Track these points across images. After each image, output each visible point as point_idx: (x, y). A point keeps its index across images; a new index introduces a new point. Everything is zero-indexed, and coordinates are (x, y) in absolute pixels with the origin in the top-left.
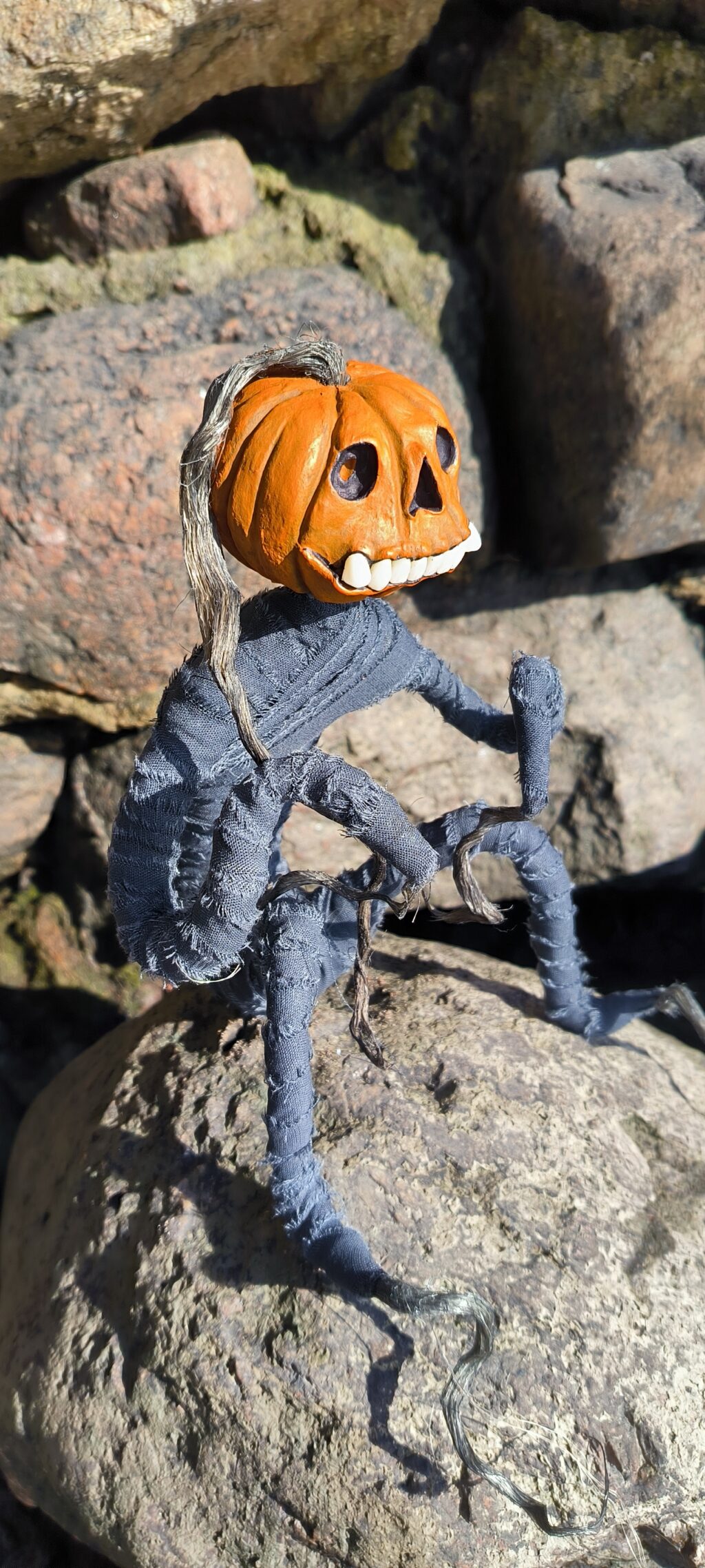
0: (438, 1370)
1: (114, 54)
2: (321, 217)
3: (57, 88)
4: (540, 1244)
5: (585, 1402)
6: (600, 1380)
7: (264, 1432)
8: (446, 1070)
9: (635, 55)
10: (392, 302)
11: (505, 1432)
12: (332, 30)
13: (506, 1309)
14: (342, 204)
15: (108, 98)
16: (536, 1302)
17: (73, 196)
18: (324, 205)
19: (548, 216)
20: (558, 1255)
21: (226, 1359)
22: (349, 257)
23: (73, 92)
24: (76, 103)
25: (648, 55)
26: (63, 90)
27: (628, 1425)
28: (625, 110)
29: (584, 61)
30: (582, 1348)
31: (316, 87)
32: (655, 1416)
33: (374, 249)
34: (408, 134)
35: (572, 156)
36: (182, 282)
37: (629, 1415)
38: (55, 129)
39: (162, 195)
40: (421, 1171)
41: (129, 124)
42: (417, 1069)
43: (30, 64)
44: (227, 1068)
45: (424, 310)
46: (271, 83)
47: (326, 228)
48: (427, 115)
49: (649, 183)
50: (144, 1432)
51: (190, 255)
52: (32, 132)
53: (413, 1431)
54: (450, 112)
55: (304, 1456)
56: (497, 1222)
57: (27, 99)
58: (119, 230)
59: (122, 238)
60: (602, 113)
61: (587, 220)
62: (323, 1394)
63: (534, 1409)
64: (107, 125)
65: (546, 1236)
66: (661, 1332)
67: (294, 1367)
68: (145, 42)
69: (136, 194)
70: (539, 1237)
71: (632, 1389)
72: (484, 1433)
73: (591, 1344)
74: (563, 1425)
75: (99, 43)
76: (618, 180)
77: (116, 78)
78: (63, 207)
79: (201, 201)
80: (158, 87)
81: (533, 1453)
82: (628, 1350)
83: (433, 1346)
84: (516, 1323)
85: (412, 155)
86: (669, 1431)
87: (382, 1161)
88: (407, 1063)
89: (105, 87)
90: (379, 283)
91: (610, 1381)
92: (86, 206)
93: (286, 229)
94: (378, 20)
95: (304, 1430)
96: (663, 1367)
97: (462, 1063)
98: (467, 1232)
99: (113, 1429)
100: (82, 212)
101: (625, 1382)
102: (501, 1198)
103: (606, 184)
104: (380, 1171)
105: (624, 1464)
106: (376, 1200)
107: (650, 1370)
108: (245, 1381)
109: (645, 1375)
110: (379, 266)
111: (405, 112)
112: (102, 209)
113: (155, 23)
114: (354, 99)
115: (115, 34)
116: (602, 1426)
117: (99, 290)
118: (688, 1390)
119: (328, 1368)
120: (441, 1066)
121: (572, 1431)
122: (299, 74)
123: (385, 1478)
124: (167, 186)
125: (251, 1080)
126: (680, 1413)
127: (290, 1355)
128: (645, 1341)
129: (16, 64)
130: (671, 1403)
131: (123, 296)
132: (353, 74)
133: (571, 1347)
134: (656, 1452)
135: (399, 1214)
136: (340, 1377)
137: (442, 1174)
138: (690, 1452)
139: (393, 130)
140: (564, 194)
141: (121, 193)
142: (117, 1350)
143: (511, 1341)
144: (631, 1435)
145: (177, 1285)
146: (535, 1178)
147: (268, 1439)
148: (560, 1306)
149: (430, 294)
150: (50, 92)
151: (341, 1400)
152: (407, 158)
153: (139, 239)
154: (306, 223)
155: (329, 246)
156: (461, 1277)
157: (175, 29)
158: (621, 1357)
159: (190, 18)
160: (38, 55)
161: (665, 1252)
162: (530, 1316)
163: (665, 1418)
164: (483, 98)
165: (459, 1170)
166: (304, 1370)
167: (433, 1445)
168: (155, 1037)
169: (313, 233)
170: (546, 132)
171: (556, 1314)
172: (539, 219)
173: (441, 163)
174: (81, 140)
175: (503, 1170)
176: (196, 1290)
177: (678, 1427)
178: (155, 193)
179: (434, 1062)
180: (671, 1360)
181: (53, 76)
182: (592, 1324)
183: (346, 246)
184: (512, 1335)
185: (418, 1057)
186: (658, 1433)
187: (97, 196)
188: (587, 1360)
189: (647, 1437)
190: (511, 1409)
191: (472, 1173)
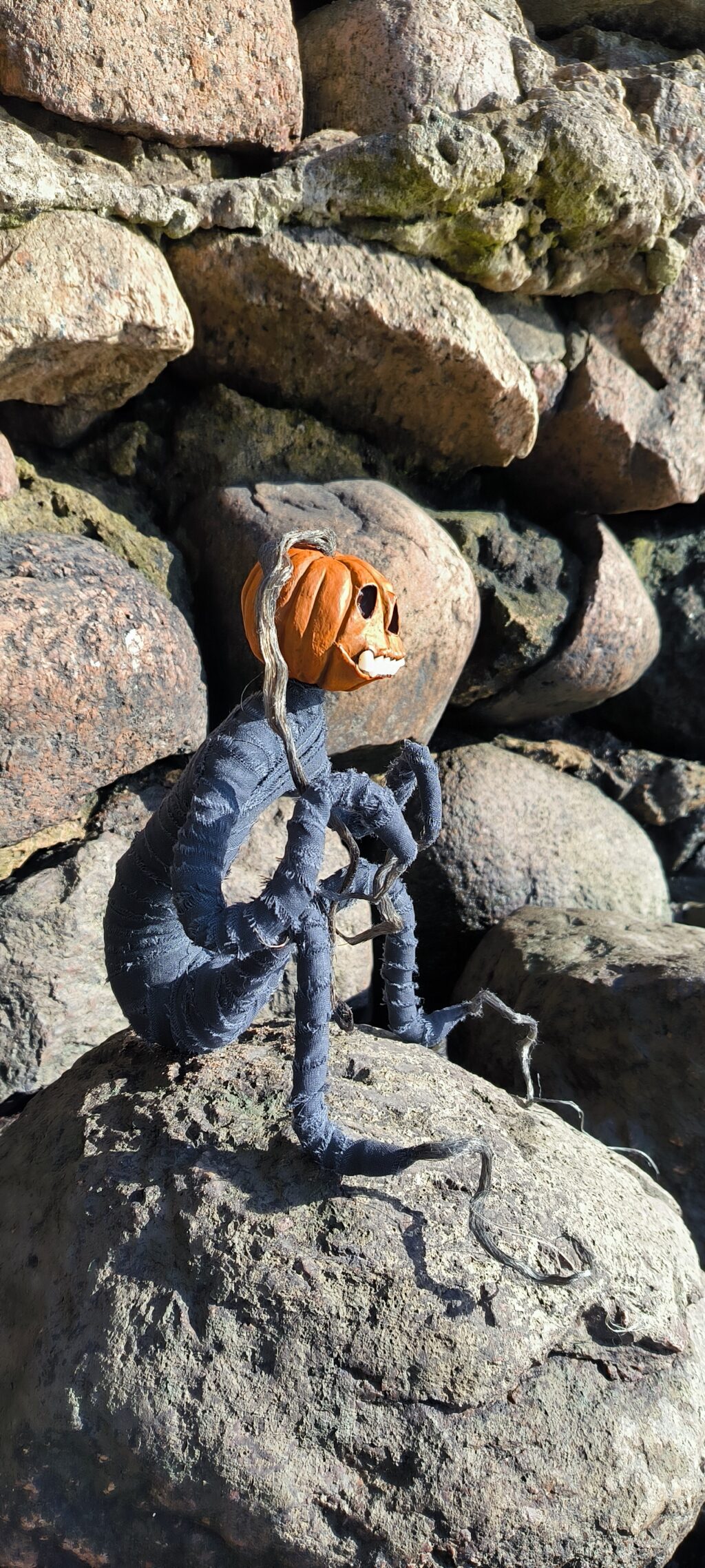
0: (446, 1228)
2: (67, 499)
5: (539, 1230)
6: (543, 1214)
7: (334, 1312)
8: (356, 1063)
9: (294, 425)
10: (133, 565)
12: (92, 372)
14: (83, 493)
18: (68, 492)
19: (249, 517)
21: (291, 1263)
22: (92, 531)
25: (301, 427)
27: (566, 1240)
28: (289, 458)
29: (262, 424)
31: (59, 408)
32: (579, 1233)
33: (110, 527)
34: (131, 452)
35: (260, 481)
37: (565, 1235)
42: (335, 1066)
44: (189, 1091)
45: (157, 572)
46: (29, 400)
47: (72, 508)
48: (143, 441)
49: (318, 504)
50: (219, 1361)
53: (444, 1273)
54: (158, 442)
55: (368, 1319)
60: (274, 457)
61: (281, 522)
62: (375, 1263)
67: (348, 1251)
71: (562, 1217)
73: (530, 1195)
74: (533, 1246)
76: (295, 499)
82: (550, 1195)
85: (133, 466)
86: (590, 1239)
90: (121, 550)
91: (548, 1214)
93: (41, 504)
94: (127, 372)
95: (364, 1298)
96: (572, 1203)
97: (364, 1058)
99: (188, 1371)
101: (557, 1214)
103: (287, 501)
105: (573, 1264)
107: (566, 1204)
108: (312, 1273)
109: (565, 1208)
110: (119, 538)
111: (127, 436)
114: (85, 421)
116: (553, 1243)
119: (374, 1243)
120: (352, 1062)
122: (53, 397)
123: (433, 1312)
125: (215, 1093)
126: (592, 1227)
127: (343, 1243)
130: (585, 1223)
132: (90, 404)
134: (587, 1253)
136: (384, 1247)
138: (605, 1250)
139: (119, 447)
140: (257, 503)
142: (181, 1302)
144: (570, 1247)
145: (231, 1226)
147: (338, 1317)
149: (160, 562)
151: (390, 1262)
152: (128, 468)
154: (54, 502)
155: (76, 521)
157: (15, 349)
158: (548, 1200)
159: (28, 344)
161: (534, 1152)
163: (585, 1232)
164: (186, 436)
165: (398, 1114)
166: (356, 1250)
167: (459, 1278)
168: (97, 1095)
169: (61, 511)
170: (239, 463)
172: (242, 518)
173: (148, 475)
176: (250, 1223)
177: (594, 1235)
179: (345, 1060)
182: (525, 1184)
183: (87, 522)
186: (585, 1242)
188: (530, 1204)
189: (580, 1245)
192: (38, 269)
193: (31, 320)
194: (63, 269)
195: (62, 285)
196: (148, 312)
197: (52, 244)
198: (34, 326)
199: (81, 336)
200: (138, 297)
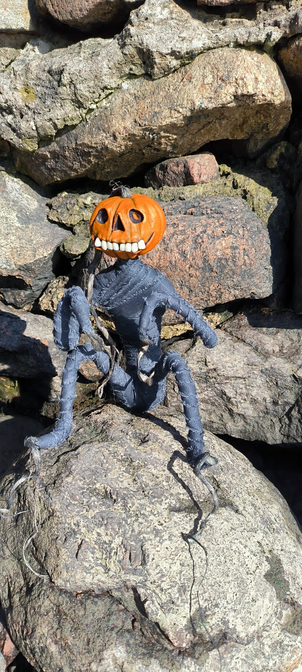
1: (164, 123)
2: (239, 181)
3: (147, 133)
4: (143, 488)
5: (128, 535)
10: (253, 210)
11: (99, 534)
12: (247, 121)
13: (119, 500)
14: (247, 178)
15: (164, 137)
16: (129, 501)
17: (157, 168)
18: (241, 178)
20: (146, 493)
22: (245, 194)
23: (152, 135)
24: (153, 138)
26: (149, 134)
27: (140, 549)
30: (136, 520)
31: (248, 140)
32: (150, 550)
33: (254, 193)
34: (275, 156)
36: (182, 196)
37: (142, 546)
38: (149, 146)
39: (183, 169)
40: (120, 458)
41: (174, 146)
42: (140, 434)
43: (140, 125)
45: (265, 213)
46: (230, 138)
47: (239, 185)
48: (283, 150)
51: (188, 188)
52: (142, 146)
54: (291, 150)
55: (41, 524)
56: (134, 478)
57: (139, 136)
58: (169, 179)
59: (169, 182)
62: (53, 504)
63: (110, 530)
64: (165, 145)
65: (146, 487)
66: (168, 528)
67: (49, 494)
68: (174, 120)
69: (175, 168)
70: (144, 486)
71: (147, 538)
72: (92, 532)
74: (118, 540)
75: (160, 120)
77: (166, 131)
78: (154, 172)
79: (194, 172)
80: (183, 135)
81: (105, 546)
82: (152, 526)
83: (90, 502)
84: (119, 505)
85: (276, 163)
86: (153, 557)
87: (109, 451)
88: (137, 431)
89: (162, 134)
90: (251, 203)
92: (160, 172)
93: (226, 184)
95: (44, 515)
96: (161, 537)
97: (155, 436)
98: (121, 476)
100: (159, 173)
101: (145, 535)
102: (140, 472)
104: (106, 453)
105: (132, 560)
106: (100, 459)
107: (156, 536)
108: (36, 496)
109: (153, 536)
110: (253, 198)
111: (276, 149)
112: (164, 172)
113: (177, 115)
114: (260, 145)
115: (165, 118)
116: (130, 545)
117: (157, 197)
118: (167, 548)
120: (148, 435)
121: (120, 543)
124: (185, 167)
126: (159, 553)
127: (50, 491)
128: (160, 527)
129: (136, 126)
130: (158, 549)
131: (164, 199)
132: (259, 136)
133: (133, 519)
134: (145, 561)
135: (104, 465)
137: (126, 461)
138: (157, 566)
139: (270, 155)
141: (171, 167)
143: (115, 509)
144: (139, 552)
146: (154, 472)
148: (136, 505)
149: (268, 208)
150: (145, 134)
152: (274, 164)
153: (175, 183)
154: (233, 182)
155: (239, 191)
156: (110, 486)
157: (184, 117)
158: (148, 527)
159: (189, 114)
160: (142, 123)
161: (192, 513)
162: (125, 506)
163: (153, 552)
165: (132, 461)
169: (235, 186)
171: (134, 507)
173: (287, 167)
174: (158, 150)
175: (145, 465)
177: (156, 557)
178: (181, 168)
179: (146, 434)
180: (166, 537)
181: (146, 129)
182: (144, 515)
183: (245, 191)
184: (116, 507)
185: (143, 431)
186: (148, 556)
187: (164, 169)
188: (136, 524)
189: (144, 555)
190: (103, 527)
191: (135, 464)
192: (193, 80)
193: (188, 103)
194: (204, 77)
195: (203, 85)
196: (244, 88)
197: (202, 67)
198: (189, 106)
199: (211, 106)
200: (240, 82)
